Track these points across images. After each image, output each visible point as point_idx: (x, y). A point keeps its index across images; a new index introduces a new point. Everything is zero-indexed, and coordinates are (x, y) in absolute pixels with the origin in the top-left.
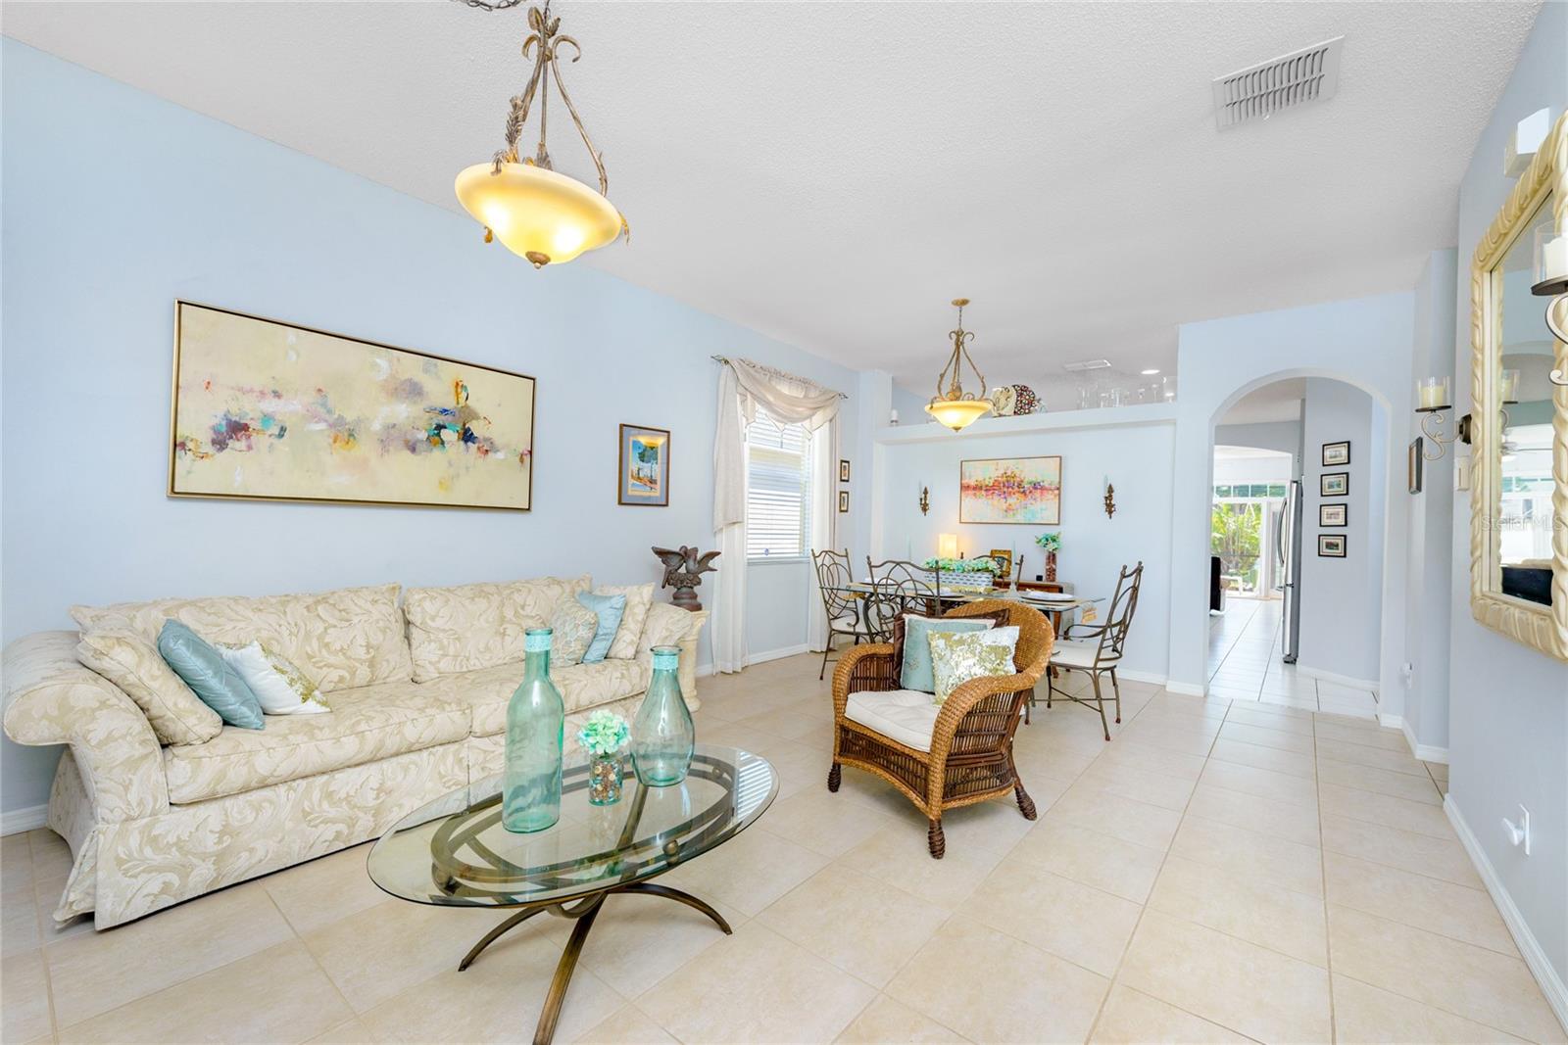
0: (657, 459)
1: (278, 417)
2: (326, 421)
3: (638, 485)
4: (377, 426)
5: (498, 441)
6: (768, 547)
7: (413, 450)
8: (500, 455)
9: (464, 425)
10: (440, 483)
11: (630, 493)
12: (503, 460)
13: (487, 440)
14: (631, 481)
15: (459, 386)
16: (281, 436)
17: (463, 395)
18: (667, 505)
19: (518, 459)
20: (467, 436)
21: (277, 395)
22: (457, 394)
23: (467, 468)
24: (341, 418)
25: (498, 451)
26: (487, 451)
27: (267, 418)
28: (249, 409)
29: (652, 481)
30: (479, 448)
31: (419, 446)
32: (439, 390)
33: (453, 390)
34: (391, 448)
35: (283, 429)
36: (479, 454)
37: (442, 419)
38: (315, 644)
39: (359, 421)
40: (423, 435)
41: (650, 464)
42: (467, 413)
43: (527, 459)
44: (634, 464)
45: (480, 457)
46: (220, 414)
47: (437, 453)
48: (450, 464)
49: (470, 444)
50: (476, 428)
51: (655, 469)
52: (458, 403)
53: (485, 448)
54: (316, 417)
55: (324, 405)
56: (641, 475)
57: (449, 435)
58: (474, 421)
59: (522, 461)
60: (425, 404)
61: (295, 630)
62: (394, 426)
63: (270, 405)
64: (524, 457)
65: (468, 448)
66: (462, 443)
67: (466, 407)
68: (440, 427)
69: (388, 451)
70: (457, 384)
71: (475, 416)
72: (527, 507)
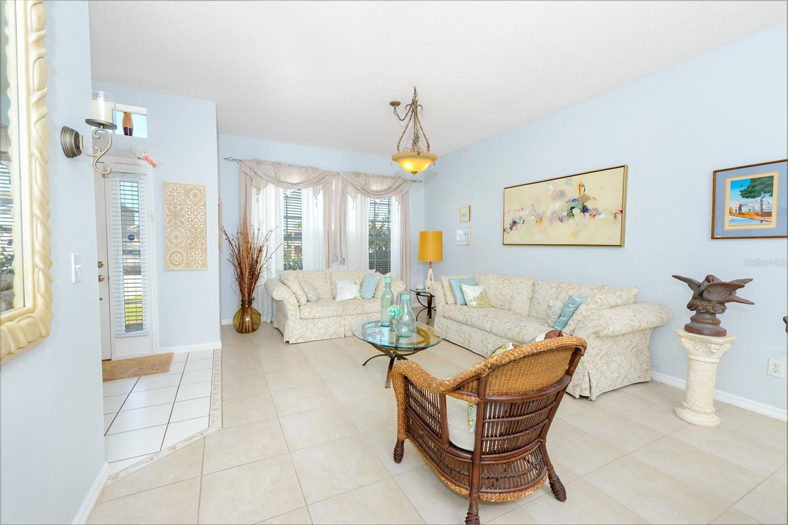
0: (771, 191)
1: (523, 217)
2: (534, 215)
3: (739, 220)
4: (549, 213)
5: (601, 209)
7: (561, 221)
8: (602, 216)
9: (583, 204)
10: (573, 235)
12: (604, 219)
13: (594, 209)
16: (523, 223)
17: (583, 189)
19: (613, 217)
20: (584, 210)
21: (522, 209)
22: (580, 190)
23: (585, 226)
24: (538, 213)
25: (600, 214)
26: (595, 215)
27: (520, 218)
28: (516, 216)
29: (767, 214)
30: (590, 215)
31: (564, 219)
32: (572, 192)
33: (577, 188)
34: (554, 222)
35: (524, 221)
36: (591, 218)
37: (573, 204)
39: (543, 213)
40: (565, 214)
41: (758, 199)
42: (586, 198)
43: (619, 216)
45: (591, 219)
46: (511, 219)
47: (571, 220)
48: (577, 225)
49: (586, 213)
50: (589, 205)
51: (769, 202)
52: (580, 195)
53: (594, 214)
54: (531, 215)
55: (534, 210)
56: (744, 210)
57: (576, 211)
58: (588, 202)
59: (615, 217)
60: (566, 199)
62: (555, 212)
63: (521, 214)
64: (617, 215)
65: (585, 216)
66: (582, 213)
67: (584, 195)
68: (572, 208)
69: (553, 223)
70: (580, 185)
71: (588, 198)
72: (619, 244)
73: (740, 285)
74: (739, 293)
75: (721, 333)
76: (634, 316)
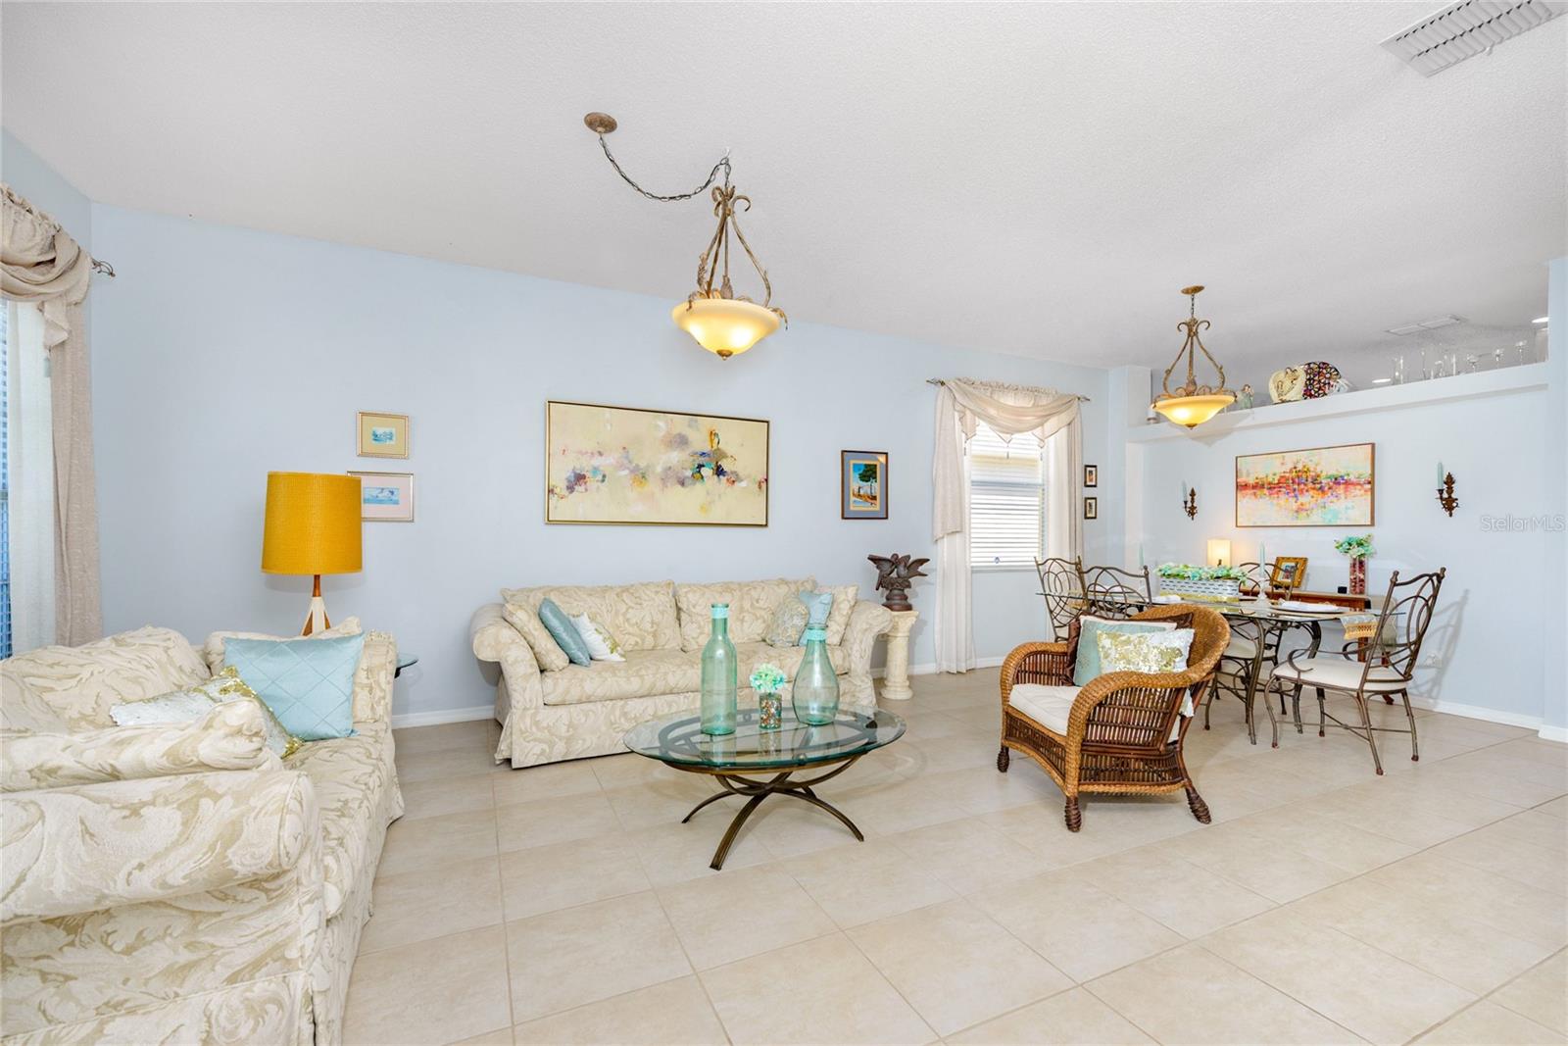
0: (875, 478)
1: (601, 468)
2: (628, 468)
3: (859, 502)
4: (659, 469)
5: (741, 474)
6: (997, 555)
7: (682, 484)
8: (743, 484)
9: (717, 463)
10: (702, 508)
11: (852, 508)
12: (744, 488)
13: (732, 473)
14: (852, 498)
15: (713, 434)
16: (603, 481)
17: (716, 440)
18: (887, 518)
19: (757, 486)
20: (719, 471)
21: (600, 454)
22: (712, 441)
23: (720, 496)
24: (637, 465)
25: (742, 481)
26: (734, 482)
27: (596, 469)
28: (585, 465)
29: (874, 498)
30: (728, 480)
31: (687, 482)
32: (700, 442)
33: (708, 438)
34: (669, 484)
35: (604, 476)
36: (728, 484)
37: (702, 460)
38: (621, 618)
39: (648, 466)
40: (689, 473)
41: (869, 483)
42: (720, 454)
43: (764, 485)
44: (855, 483)
45: (729, 486)
46: (571, 468)
47: (699, 485)
48: (708, 493)
49: (721, 477)
50: (726, 465)
51: (876, 487)
52: (712, 447)
53: (733, 479)
54: (621, 467)
55: (627, 458)
56: (862, 492)
57: (706, 471)
58: (725, 460)
59: (760, 487)
60: (689, 451)
61: (610, 609)
62: (670, 468)
63: (597, 461)
64: (762, 484)
65: (720, 480)
66: (716, 477)
67: (718, 449)
68: (700, 466)
69: (667, 487)
71: (723, 455)
72: (764, 523)
73: (922, 561)
74: (921, 569)
75: (909, 608)
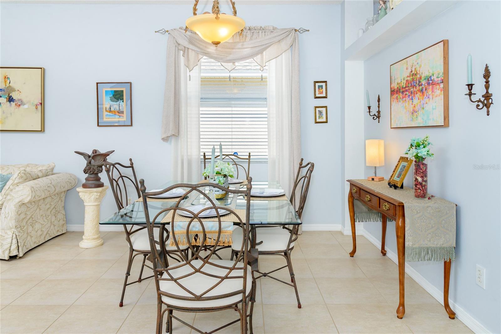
0: (123, 99)
3: (110, 115)
5: (25, 100)
8: (26, 106)
9: (9, 95)
10: (0, 121)
11: (105, 120)
12: (27, 108)
13: (19, 100)
14: (105, 113)
15: (6, 78)
17: (8, 82)
18: (131, 125)
19: (34, 107)
20: (10, 99)
22: (5, 82)
23: (11, 114)
25: (25, 104)
26: (19, 105)
29: (123, 112)
30: (16, 104)
33: (3, 80)
36: (16, 107)
37: (0, 93)
41: (118, 103)
42: (10, 89)
43: (39, 107)
44: (107, 102)
45: (17, 108)
48: (4, 112)
49: (12, 103)
50: (14, 95)
51: (123, 105)
52: (6, 86)
53: (19, 104)
56: (112, 109)
57: (3, 100)
58: (13, 93)
59: (36, 108)
64: (38, 106)
65: (11, 105)
66: (8, 103)
67: (10, 86)
70: (5, 77)
71: (13, 90)
72: (40, 130)
76: (50, 183)
